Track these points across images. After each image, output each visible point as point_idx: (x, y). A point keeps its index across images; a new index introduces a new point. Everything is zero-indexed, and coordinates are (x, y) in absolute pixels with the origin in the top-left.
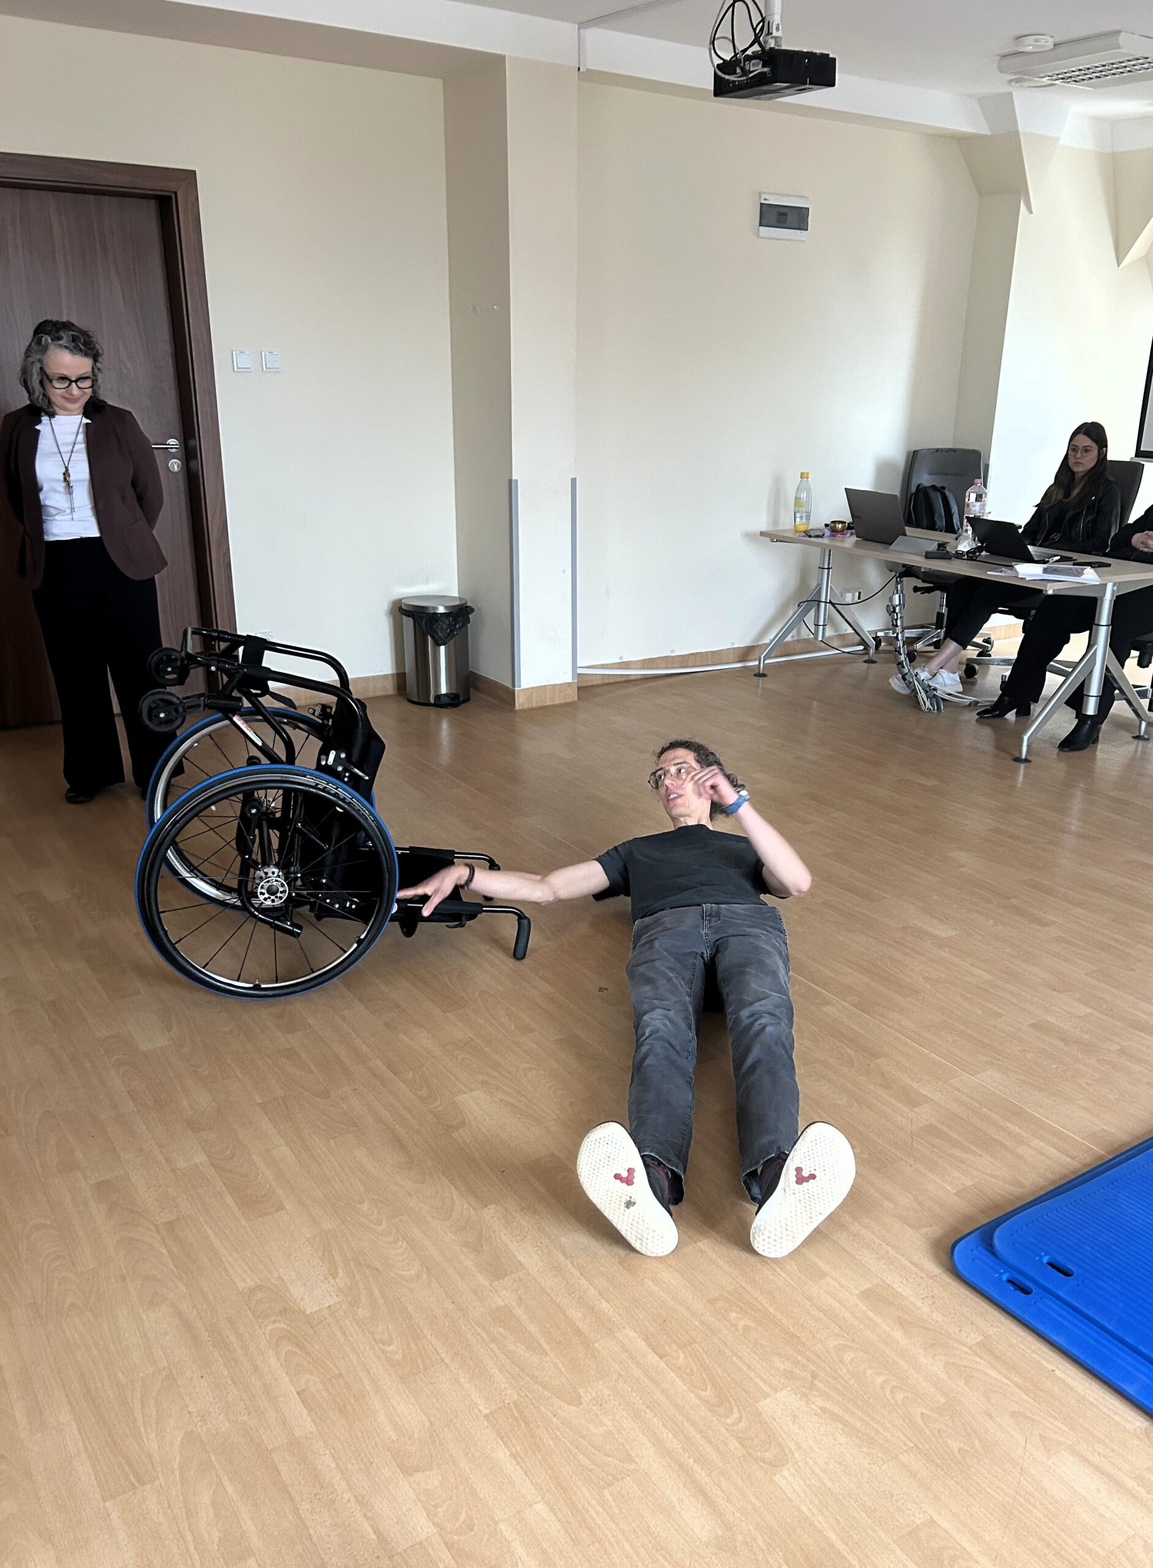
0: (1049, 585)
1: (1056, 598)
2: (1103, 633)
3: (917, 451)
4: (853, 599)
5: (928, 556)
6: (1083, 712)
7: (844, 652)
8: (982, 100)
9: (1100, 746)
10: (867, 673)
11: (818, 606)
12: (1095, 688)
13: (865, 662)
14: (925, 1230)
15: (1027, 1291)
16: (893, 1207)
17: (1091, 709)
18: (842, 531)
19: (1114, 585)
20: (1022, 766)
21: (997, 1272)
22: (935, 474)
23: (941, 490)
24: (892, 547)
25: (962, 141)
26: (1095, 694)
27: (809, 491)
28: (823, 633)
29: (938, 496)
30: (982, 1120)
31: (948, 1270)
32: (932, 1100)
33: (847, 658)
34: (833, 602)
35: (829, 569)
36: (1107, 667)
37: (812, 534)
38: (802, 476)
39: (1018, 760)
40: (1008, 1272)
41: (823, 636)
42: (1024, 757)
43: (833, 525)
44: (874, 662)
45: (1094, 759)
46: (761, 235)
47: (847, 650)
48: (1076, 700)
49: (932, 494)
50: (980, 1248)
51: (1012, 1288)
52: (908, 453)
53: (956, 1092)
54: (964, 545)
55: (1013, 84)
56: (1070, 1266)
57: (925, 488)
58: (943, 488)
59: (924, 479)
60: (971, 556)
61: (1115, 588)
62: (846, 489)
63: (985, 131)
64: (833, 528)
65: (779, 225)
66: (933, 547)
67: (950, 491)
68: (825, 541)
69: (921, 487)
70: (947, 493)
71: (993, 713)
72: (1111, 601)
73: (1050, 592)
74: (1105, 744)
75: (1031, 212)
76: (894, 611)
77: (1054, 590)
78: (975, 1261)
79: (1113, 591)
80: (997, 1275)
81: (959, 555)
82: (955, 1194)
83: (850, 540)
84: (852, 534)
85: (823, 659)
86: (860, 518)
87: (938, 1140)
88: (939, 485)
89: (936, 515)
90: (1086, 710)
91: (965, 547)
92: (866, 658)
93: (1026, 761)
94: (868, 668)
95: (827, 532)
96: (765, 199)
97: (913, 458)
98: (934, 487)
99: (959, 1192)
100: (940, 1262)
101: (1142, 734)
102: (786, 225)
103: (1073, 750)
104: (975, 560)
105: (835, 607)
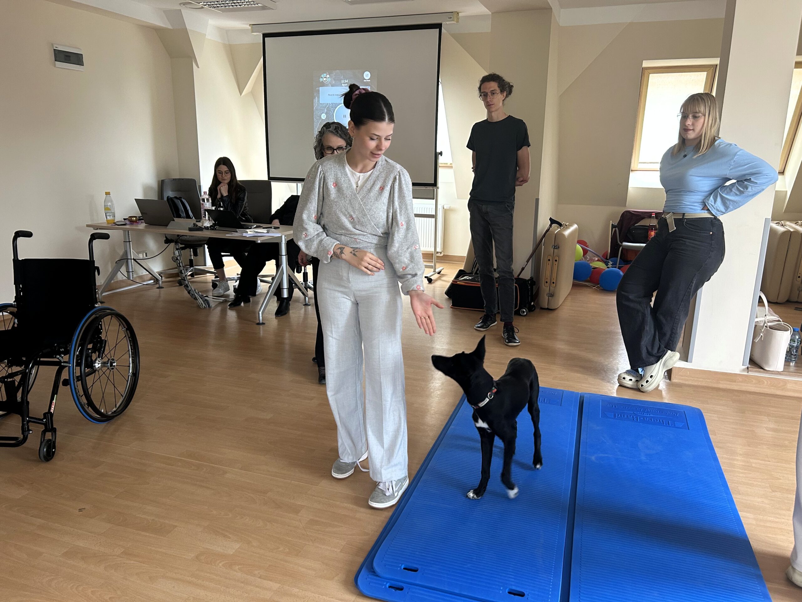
0: (259, 238)
1: (262, 244)
2: (284, 259)
3: (164, 180)
4: (143, 256)
5: (190, 229)
6: (282, 297)
7: (144, 284)
8: (165, 12)
9: (291, 312)
10: (160, 293)
11: (127, 261)
12: (285, 285)
13: (157, 288)
14: (336, 578)
15: (401, 589)
16: (314, 573)
17: (285, 295)
18: (136, 222)
19: (285, 236)
20: (261, 326)
21: (383, 585)
22: (175, 191)
23: (180, 199)
24: (168, 227)
25: (157, 30)
26: (286, 287)
27: (112, 201)
28: (133, 275)
29: (178, 201)
30: (333, 507)
31: (358, 595)
32: (305, 506)
33: (149, 287)
34: (135, 258)
35: (130, 242)
36: (289, 275)
37: (117, 223)
38: (108, 194)
39: (259, 324)
40: (389, 582)
41: (133, 277)
42: (261, 322)
43: (130, 218)
44: (162, 288)
45: (290, 318)
46: (57, 66)
47: (145, 283)
48: (278, 292)
49: (176, 201)
50: (370, 576)
51: (394, 590)
52: (158, 181)
53: (314, 497)
54: (206, 223)
55: (182, 5)
56: (415, 566)
57: (171, 198)
58: (180, 197)
59: (169, 193)
60: (212, 228)
61: (286, 238)
62: (135, 199)
63: (170, 27)
64: (131, 221)
65: (66, 61)
66: (191, 226)
67: (183, 198)
68: (127, 227)
69: (169, 198)
70: (183, 200)
71: (235, 304)
72: (285, 243)
73: (259, 242)
74: (293, 310)
75: (198, 67)
76: (177, 259)
77: (261, 241)
78: (370, 584)
79: (285, 239)
80: (384, 587)
81: (207, 228)
82: (340, 552)
83: (142, 226)
84: (142, 222)
85: (134, 290)
86: (146, 214)
87: (318, 527)
88: (178, 197)
89: (180, 211)
90: (283, 295)
91: (207, 224)
92: (157, 286)
93: (263, 324)
94: (160, 291)
95: (127, 222)
96: (56, 47)
97: (162, 184)
98: (176, 197)
99: (342, 550)
100: (352, 593)
101: (307, 303)
102: (69, 62)
103: (283, 315)
104: (216, 230)
105: (136, 261)
